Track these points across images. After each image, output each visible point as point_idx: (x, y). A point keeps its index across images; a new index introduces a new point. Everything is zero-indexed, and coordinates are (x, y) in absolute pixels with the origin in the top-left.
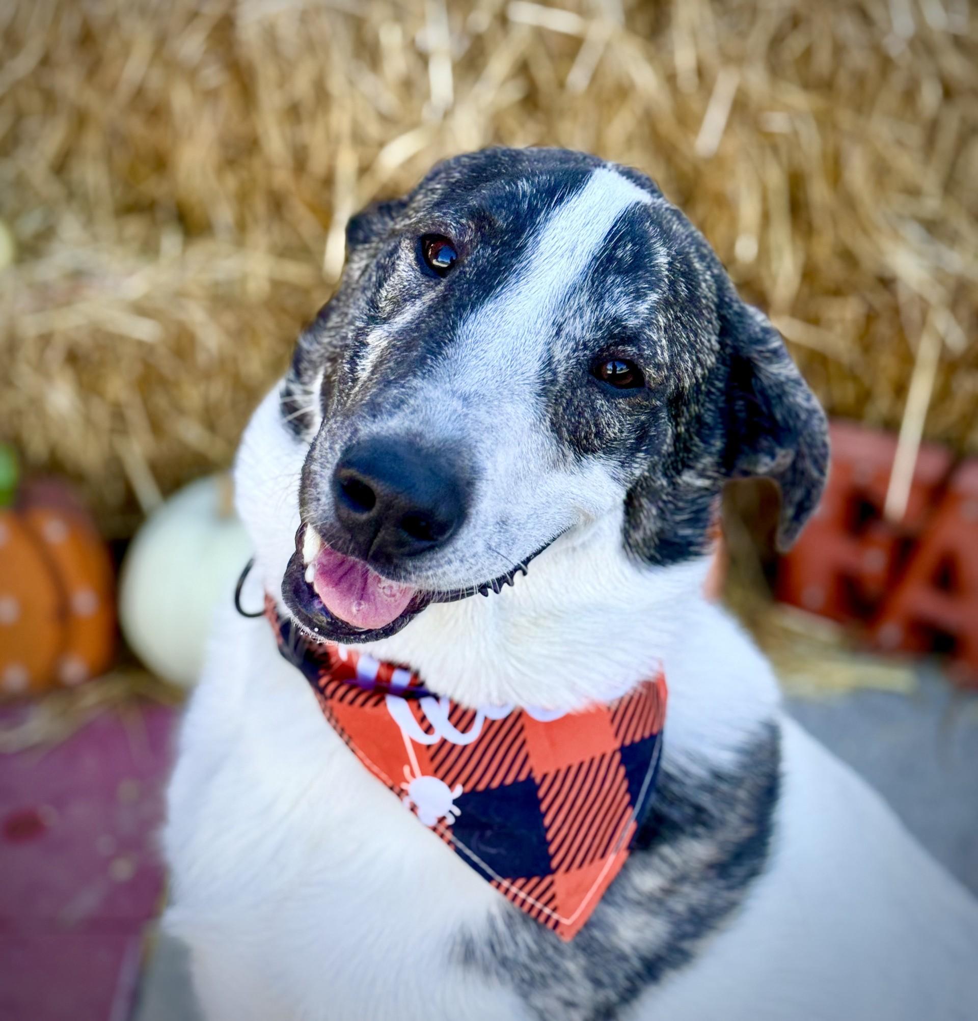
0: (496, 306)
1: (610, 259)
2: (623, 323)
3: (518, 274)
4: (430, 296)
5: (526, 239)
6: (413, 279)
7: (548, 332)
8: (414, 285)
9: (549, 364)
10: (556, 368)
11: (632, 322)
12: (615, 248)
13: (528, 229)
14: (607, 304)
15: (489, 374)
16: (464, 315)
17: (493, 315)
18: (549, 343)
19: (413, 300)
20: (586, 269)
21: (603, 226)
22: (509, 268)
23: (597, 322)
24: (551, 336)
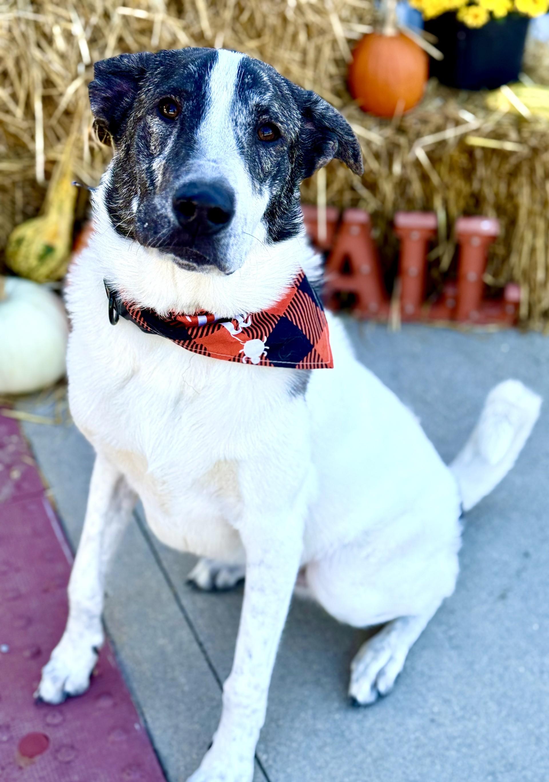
0: (206, 122)
1: (243, 83)
2: (261, 104)
3: (209, 105)
4: (175, 131)
5: (204, 89)
6: (163, 129)
7: (232, 125)
8: (165, 131)
9: (238, 139)
10: (242, 140)
11: (263, 103)
12: (243, 79)
13: (203, 85)
14: (249, 102)
15: (218, 150)
16: (195, 132)
17: (207, 126)
18: (235, 130)
19: (169, 137)
20: (235, 92)
21: (234, 71)
22: (203, 104)
23: (250, 112)
24: (234, 126)
